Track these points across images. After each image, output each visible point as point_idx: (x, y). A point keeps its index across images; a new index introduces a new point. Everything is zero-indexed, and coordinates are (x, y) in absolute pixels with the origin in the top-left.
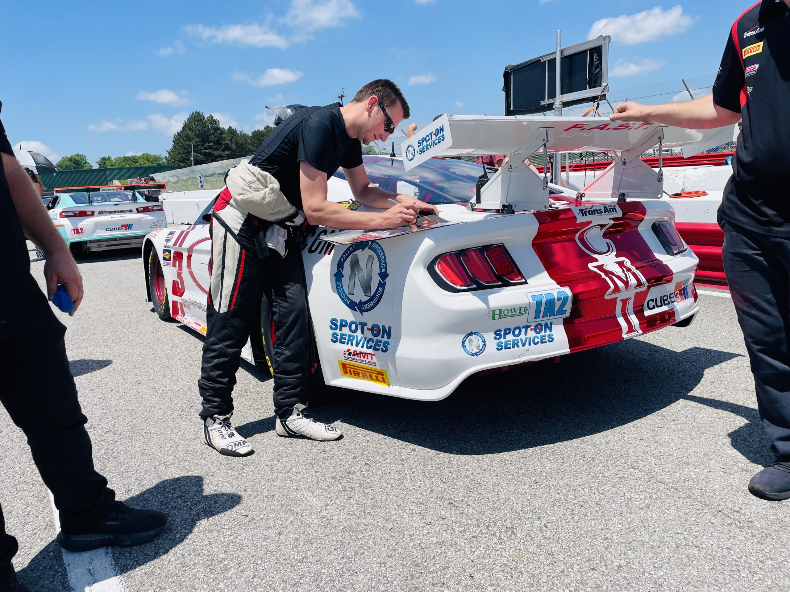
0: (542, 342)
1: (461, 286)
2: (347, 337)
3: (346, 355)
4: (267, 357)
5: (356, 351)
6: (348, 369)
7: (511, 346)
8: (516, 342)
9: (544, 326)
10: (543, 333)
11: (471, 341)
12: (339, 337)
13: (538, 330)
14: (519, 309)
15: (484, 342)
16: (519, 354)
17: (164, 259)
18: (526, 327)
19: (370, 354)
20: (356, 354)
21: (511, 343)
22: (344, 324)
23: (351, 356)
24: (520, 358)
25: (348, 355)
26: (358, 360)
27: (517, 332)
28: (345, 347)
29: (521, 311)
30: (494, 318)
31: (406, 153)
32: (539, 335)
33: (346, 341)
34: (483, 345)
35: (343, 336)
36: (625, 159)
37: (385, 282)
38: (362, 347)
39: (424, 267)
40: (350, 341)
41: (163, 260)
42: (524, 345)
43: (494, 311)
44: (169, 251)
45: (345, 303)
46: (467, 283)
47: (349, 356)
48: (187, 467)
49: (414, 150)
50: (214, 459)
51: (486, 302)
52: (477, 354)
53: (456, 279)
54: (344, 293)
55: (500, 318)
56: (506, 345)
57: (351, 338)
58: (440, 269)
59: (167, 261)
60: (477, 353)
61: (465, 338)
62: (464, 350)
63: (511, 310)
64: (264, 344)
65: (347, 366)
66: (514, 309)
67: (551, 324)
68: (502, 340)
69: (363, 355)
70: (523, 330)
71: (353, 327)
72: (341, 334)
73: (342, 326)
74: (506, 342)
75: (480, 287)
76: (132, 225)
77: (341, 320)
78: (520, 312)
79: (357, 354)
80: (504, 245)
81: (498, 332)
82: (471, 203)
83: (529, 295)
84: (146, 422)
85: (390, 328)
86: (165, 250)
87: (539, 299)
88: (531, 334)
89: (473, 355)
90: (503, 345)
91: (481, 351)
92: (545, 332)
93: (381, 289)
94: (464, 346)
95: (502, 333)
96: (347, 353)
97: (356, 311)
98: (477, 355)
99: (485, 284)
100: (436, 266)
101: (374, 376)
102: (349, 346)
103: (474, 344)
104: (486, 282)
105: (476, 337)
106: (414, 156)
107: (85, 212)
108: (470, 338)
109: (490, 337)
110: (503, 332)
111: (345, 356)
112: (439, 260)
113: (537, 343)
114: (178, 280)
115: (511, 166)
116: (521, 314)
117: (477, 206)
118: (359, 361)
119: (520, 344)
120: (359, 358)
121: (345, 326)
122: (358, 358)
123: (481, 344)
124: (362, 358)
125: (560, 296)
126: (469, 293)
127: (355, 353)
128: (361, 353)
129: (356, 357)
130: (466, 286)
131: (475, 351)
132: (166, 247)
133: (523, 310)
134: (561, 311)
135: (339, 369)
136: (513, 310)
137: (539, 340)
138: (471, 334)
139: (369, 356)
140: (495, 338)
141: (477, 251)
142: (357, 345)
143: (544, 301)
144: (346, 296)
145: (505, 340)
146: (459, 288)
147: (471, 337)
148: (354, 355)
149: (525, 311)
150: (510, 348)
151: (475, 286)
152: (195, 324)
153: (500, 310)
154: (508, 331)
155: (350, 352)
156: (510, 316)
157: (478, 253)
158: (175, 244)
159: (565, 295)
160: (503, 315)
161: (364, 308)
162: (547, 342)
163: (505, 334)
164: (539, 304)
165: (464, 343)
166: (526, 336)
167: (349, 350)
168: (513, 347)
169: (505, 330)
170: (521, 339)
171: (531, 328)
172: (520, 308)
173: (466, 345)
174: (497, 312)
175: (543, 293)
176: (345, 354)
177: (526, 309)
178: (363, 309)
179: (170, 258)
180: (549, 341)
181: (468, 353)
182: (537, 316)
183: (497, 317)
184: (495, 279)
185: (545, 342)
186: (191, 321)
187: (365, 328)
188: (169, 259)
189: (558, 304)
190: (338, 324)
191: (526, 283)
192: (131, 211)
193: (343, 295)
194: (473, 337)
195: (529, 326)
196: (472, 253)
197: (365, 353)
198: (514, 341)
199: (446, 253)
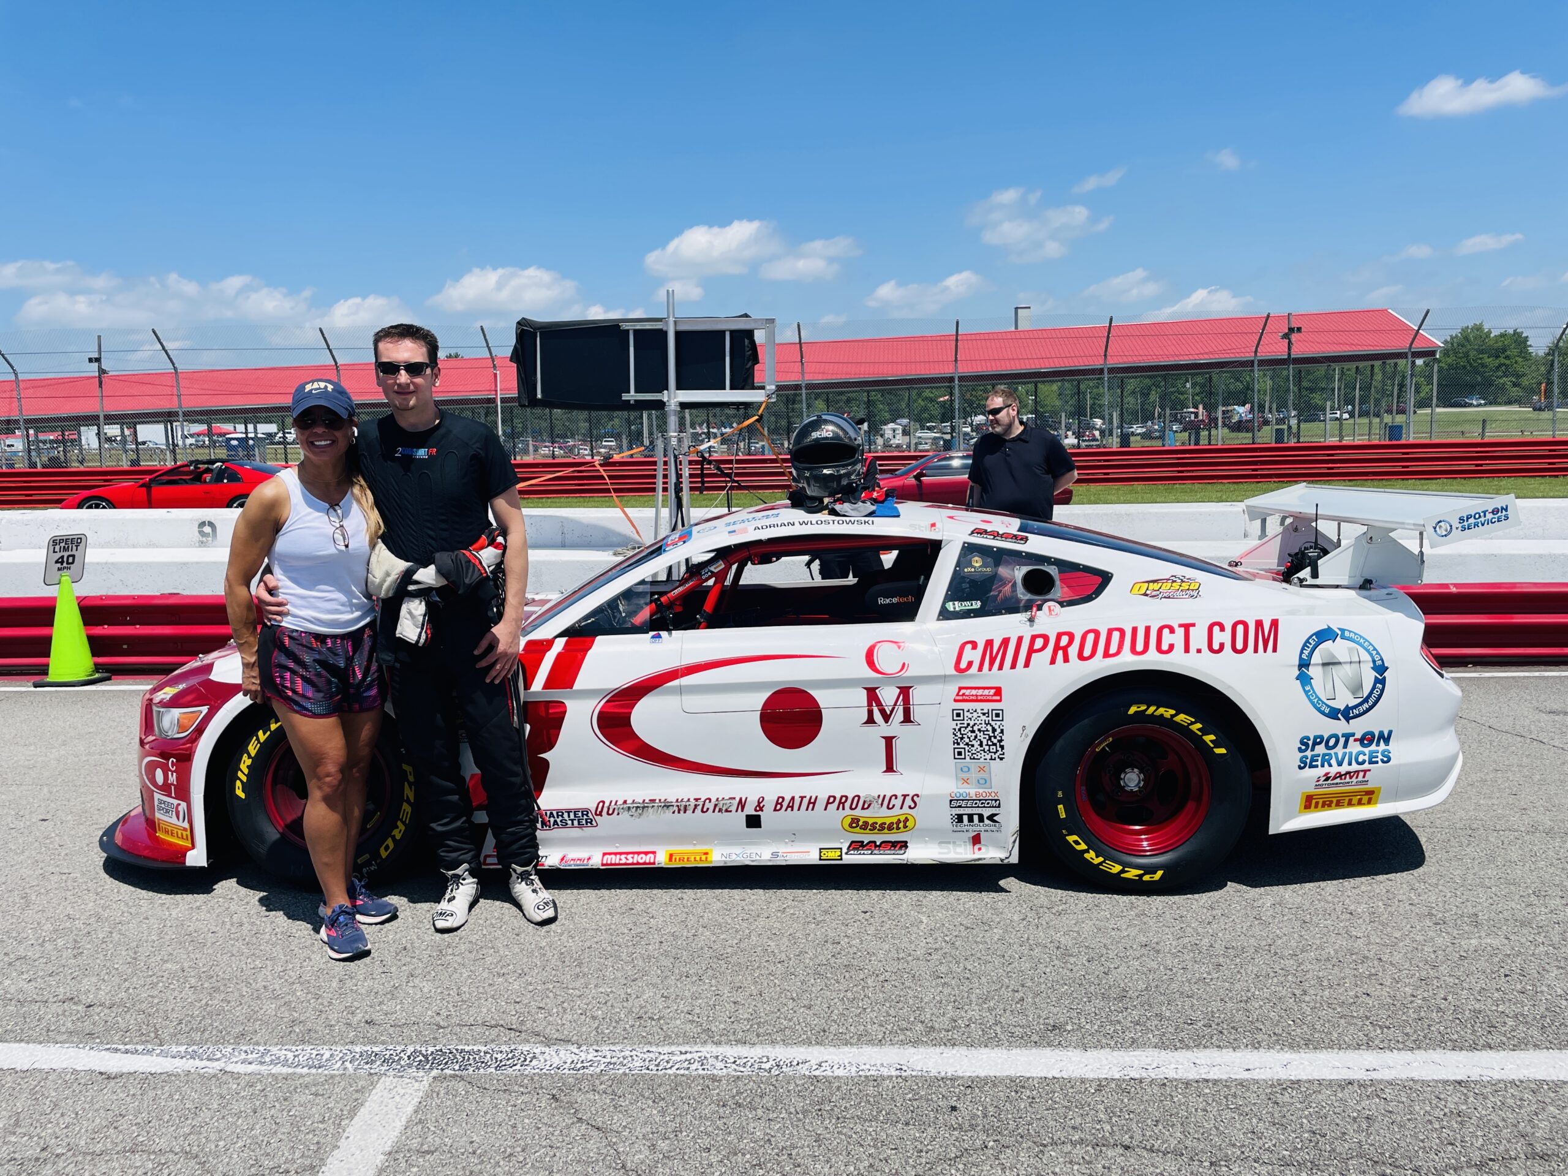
2: (1321, 758)
3: (1321, 782)
5: (1340, 773)
6: (1316, 801)
12: (1309, 760)
19: (1363, 771)
20: (1340, 775)
22: (1318, 740)
25: (1325, 780)
26: (1339, 784)
28: (1320, 772)
31: (1435, 528)
33: (1320, 763)
35: (1315, 758)
37: (1385, 678)
38: (1350, 764)
40: (1326, 760)
45: (1321, 713)
47: (1326, 782)
49: (1451, 526)
54: (1319, 699)
57: (1327, 757)
64: (1064, 817)
65: (1314, 797)
69: (1350, 775)
71: (1331, 742)
72: (1311, 756)
73: (1316, 744)
77: (1315, 736)
82: (1298, 578)
85: (1390, 732)
93: (1380, 686)
97: (1340, 720)
101: (1356, 800)
102: (1326, 769)
111: (1318, 784)
117: (1311, 582)
118: (1342, 785)
120: (1343, 781)
121: (1320, 742)
122: (1340, 782)
127: (1336, 776)
129: (1338, 780)
135: (1298, 806)
139: (1361, 774)
142: (1340, 764)
144: (1323, 702)
148: (1335, 778)
155: (1329, 775)
161: (1353, 714)
167: (1327, 774)
176: (1318, 781)
178: (1351, 715)
187: (1350, 739)
190: (1311, 742)
193: (1317, 702)
197: (1355, 772)
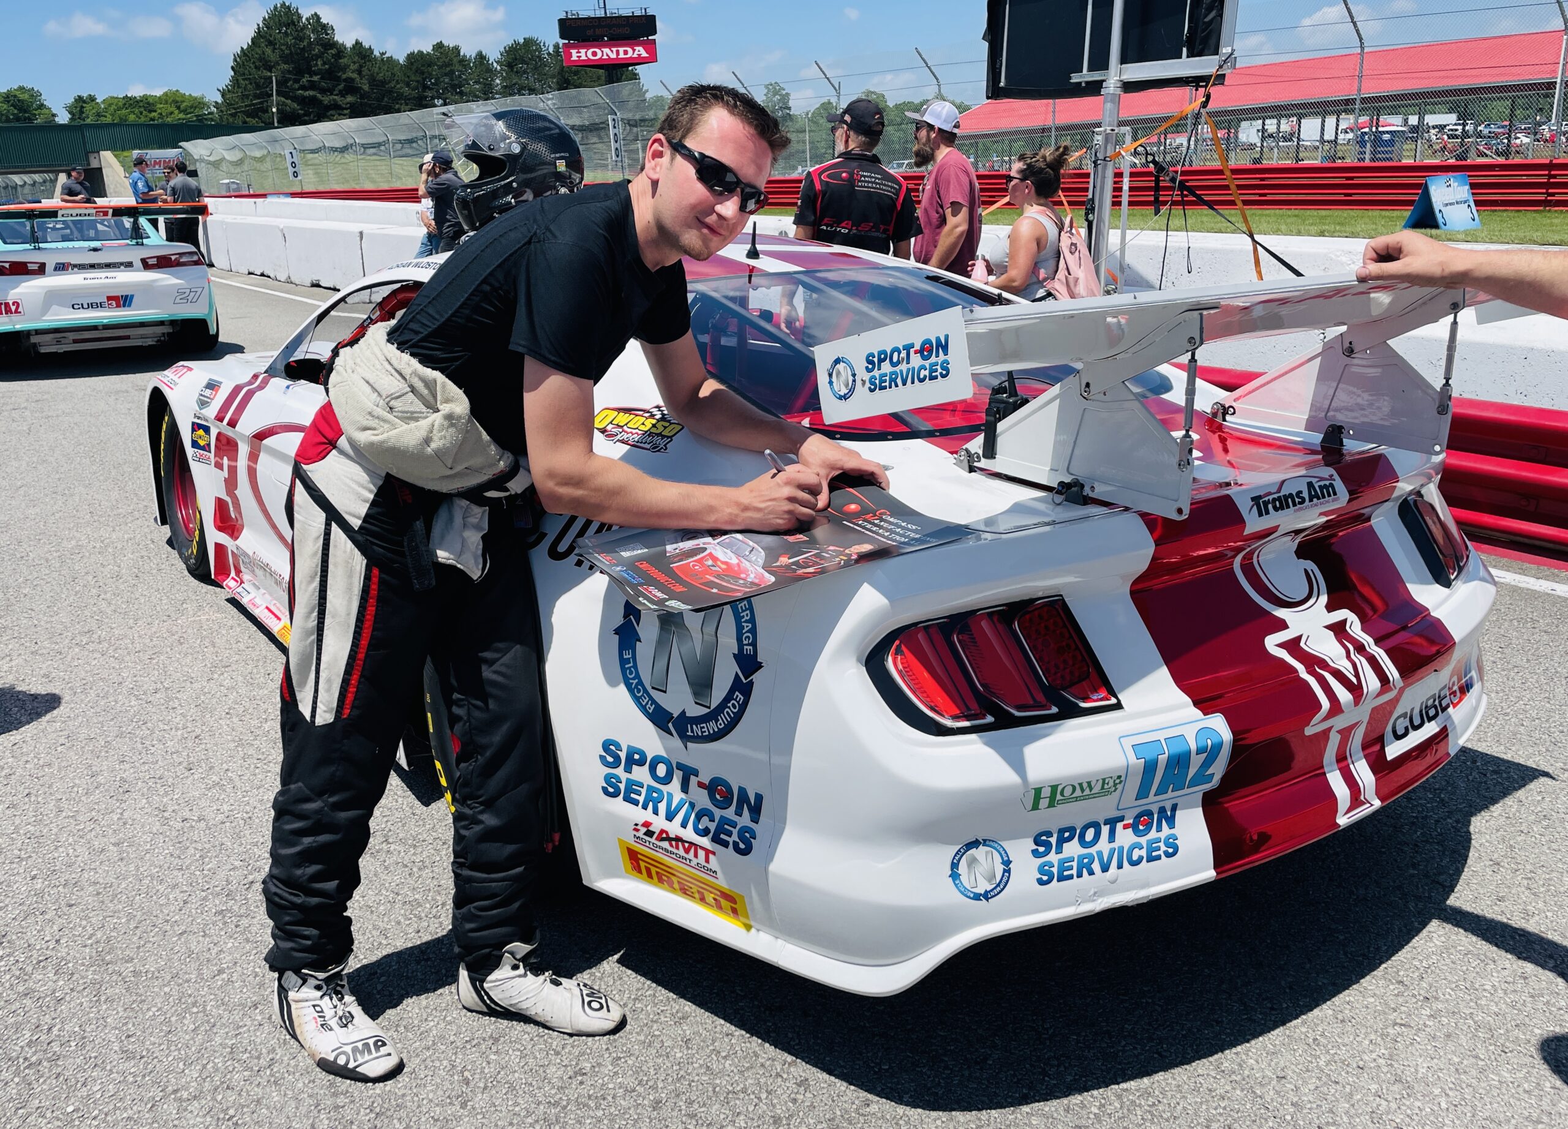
0: (1151, 859)
1: (955, 718)
2: (644, 791)
3: (640, 834)
4: (438, 765)
5: (666, 832)
6: (642, 864)
7: (1074, 872)
8: (1086, 861)
9: (1156, 816)
10: (1153, 834)
11: (973, 861)
12: (622, 786)
13: (1141, 827)
14: (1101, 782)
15: (1007, 863)
16: (1092, 892)
17: (195, 444)
18: (1112, 822)
19: (702, 848)
20: (666, 837)
21: (1075, 864)
22: (635, 759)
23: (653, 840)
24: (1094, 901)
25: (645, 834)
26: (671, 852)
27: (1090, 835)
28: (640, 815)
29: (1106, 786)
30: (1035, 807)
31: (830, 375)
32: (1143, 840)
33: (641, 799)
34: (1005, 871)
35: (632, 787)
36: (1350, 343)
37: (751, 683)
39: (859, 660)
40: (652, 801)
41: (193, 447)
42: (1105, 869)
43: (1038, 791)
44: (207, 430)
45: (643, 709)
46: (969, 709)
47: (647, 838)
48: (231, 1112)
49: (854, 375)
50: (300, 1085)
51: (1019, 765)
52: (987, 896)
53: (941, 699)
54: (641, 683)
55: (1051, 805)
56: (1062, 869)
57: (655, 795)
58: (900, 667)
59: (202, 452)
60: (986, 892)
61: (959, 854)
62: (956, 885)
63: (1081, 785)
64: (431, 731)
65: (639, 856)
66: (1089, 783)
67: (1174, 808)
68: (1053, 857)
69: (684, 846)
70: (1105, 830)
71: (661, 770)
72: (628, 779)
73: (631, 762)
74: (1062, 862)
75: (1005, 722)
76: (132, 296)
77: (629, 747)
78: (1103, 788)
79: (669, 839)
80: (1063, 600)
81: (1044, 838)
82: (967, 450)
83: (1128, 743)
84: (138, 932)
85: (759, 798)
86: (198, 424)
87: (1150, 756)
88: (1125, 837)
89: (977, 897)
90: (1055, 870)
91: (998, 889)
92: (1159, 830)
93: (739, 696)
94: (955, 876)
95: (1053, 840)
96: (644, 830)
97: (672, 735)
98: (987, 899)
99: (1017, 714)
100: (890, 659)
101: (710, 898)
102: (648, 815)
103: (981, 869)
104: (1019, 708)
105: (987, 853)
106: (852, 390)
107: (25, 264)
108: (972, 855)
109: (1021, 851)
110: (1055, 835)
111: (638, 834)
112: (897, 642)
113: (1138, 862)
114: (228, 499)
115: (1088, 385)
116: (1104, 792)
117: (984, 463)
118: (674, 856)
119: (1096, 866)
120: (675, 851)
121: (641, 763)
122: (670, 849)
123: (999, 869)
124: (681, 852)
125: (1202, 744)
126: (973, 736)
127: (664, 835)
128: (678, 839)
129: (665, 845)
130: (968, 718)
131: (983, 886)
132: (199, 418)
133: (1111, 783)
134: (1201, 777)
135: (620, 860)
136: (1085, 785)
137: (1144, 853)
138: (975, 844)
139: (702, 854)
140: (1035, 853)
141: (995, 618)
143: (1163, 759)
144: (645, 691)
145: (1060, 856)
146: (949, 723)
147: (973, 851)
148: (661, 839)
149: (1115, 785)
150: (1071, 877)
151: (990, 719)
152: (266, 611)
153: (1054, 788)
154: (1067, 834)
155: (651, 828)
156: (1077, 799)
157: (998, 625)
158: (220, 418)
159: (1216, 740)
160: (1059, 797)
161: (692, 731)
162: (1163, 856)
163: (1061, 841)
164: (1150, 768)
165: (954, 866)
166: (1112, 845)
167: (647, 824)
168: (1080, 875)
169: (1061, 831)
170: (1100, 854)
171: (1125, 822)
172: (1104, 780)
173: (959, 872)
174: (1046, 792)
175: (1161, 736)
176: (637, 830)
177: (1118, 781)
178: (689, 733)
179: (209, 445)
180: (1168, 855)
181: (964, 893)
182: (1143, 793)
183: (1044, 803)
184: (1041, 698)
185: (1159, 858)
186: (258, 601)
187: (693, 780)
188: (206, 448)
189: (1196, 761)
190: (623, 755)
191: (1118, 706)
192: (129, 265)
193: (636, 686)
194: (980, 852)
195: (1121, 819)
196: (984, 624)
197: (691, 843)
198: (1081, 858)
199: (915, 624)
